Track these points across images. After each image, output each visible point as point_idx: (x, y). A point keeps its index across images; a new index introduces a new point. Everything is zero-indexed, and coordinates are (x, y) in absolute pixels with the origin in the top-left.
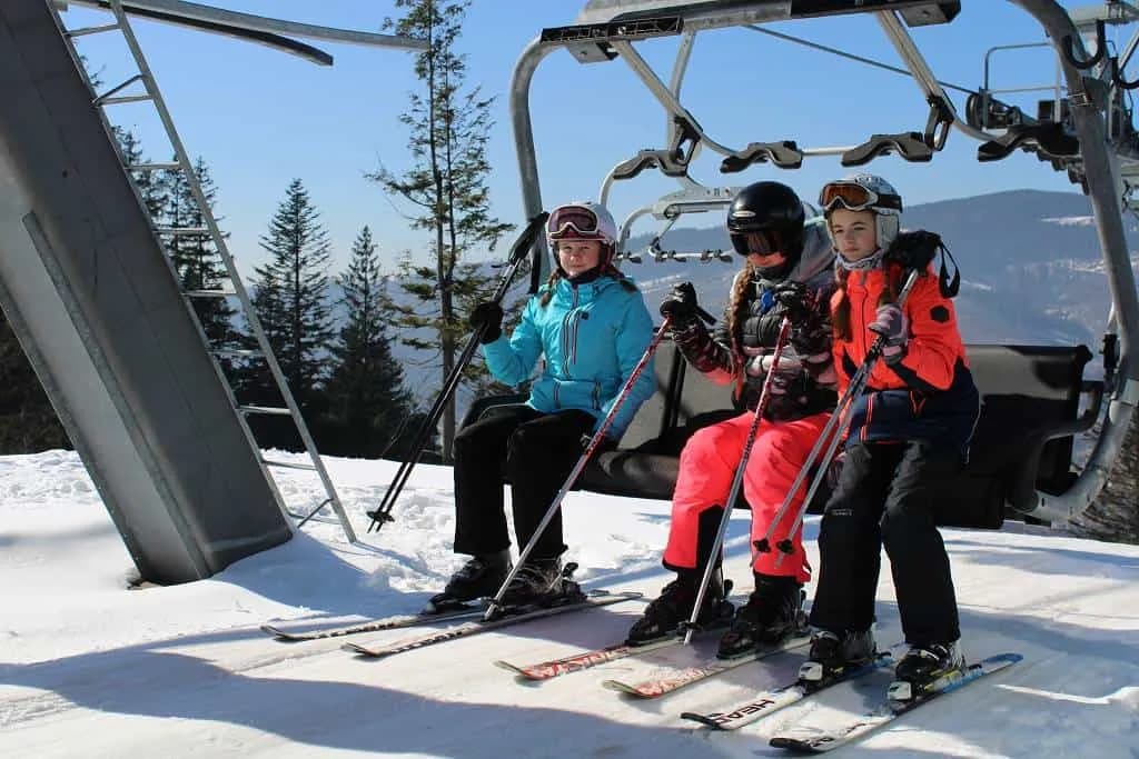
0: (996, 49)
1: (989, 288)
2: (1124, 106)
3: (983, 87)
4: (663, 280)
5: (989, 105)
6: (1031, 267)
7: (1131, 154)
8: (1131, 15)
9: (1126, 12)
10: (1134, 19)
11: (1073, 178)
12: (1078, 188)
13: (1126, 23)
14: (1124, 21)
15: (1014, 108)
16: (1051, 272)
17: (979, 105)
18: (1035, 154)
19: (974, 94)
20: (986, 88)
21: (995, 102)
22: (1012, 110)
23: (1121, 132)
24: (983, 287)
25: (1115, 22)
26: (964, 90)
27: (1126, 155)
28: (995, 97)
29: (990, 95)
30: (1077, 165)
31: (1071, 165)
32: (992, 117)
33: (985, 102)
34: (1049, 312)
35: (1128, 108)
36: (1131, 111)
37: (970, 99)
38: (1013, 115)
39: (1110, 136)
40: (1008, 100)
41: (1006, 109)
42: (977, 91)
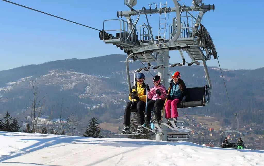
0: (106, 20)
1: (108, 78)
2: (136, 34)
3: (103, 29)
4: (27, 78)
5: (105, 34)
6: (118, 72)
7: (138, 46)
8: (137, 13)
9: (136, 13)
10: (137, 14)
11: (125, 51)
12: (126, 54)
13: (136, 15)
14: (135, 14)
15: (111, 34)
16: (122, 73)
17: (102, 34)
18: (116, 46)
19: (101, 31)
20: (104, 30)
21: (106, 33)
22: (110, 35)
23: (135, 41)
24: (107, 77)
25: (133, 15)
26: (99, 30)
27: (137, 46)
28: (106, 32)
29: (105, 32)
30: (126, 48)
31: (124, 48)
32: (105, 37)
33: (104, 33)
34: (122, 83)
35: (137, 35)
36: (138, 36)
37: (100, 32)
38: (110, 36)
39: (133, 41)
40: (109, 33)
41: (109, 35)
42: (102, 30)
